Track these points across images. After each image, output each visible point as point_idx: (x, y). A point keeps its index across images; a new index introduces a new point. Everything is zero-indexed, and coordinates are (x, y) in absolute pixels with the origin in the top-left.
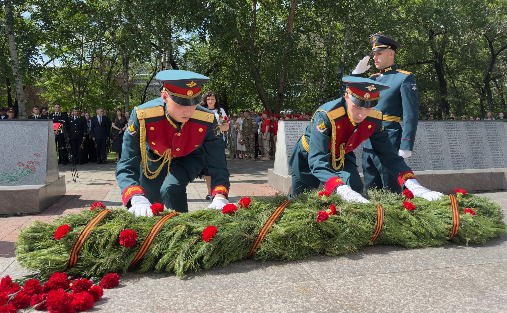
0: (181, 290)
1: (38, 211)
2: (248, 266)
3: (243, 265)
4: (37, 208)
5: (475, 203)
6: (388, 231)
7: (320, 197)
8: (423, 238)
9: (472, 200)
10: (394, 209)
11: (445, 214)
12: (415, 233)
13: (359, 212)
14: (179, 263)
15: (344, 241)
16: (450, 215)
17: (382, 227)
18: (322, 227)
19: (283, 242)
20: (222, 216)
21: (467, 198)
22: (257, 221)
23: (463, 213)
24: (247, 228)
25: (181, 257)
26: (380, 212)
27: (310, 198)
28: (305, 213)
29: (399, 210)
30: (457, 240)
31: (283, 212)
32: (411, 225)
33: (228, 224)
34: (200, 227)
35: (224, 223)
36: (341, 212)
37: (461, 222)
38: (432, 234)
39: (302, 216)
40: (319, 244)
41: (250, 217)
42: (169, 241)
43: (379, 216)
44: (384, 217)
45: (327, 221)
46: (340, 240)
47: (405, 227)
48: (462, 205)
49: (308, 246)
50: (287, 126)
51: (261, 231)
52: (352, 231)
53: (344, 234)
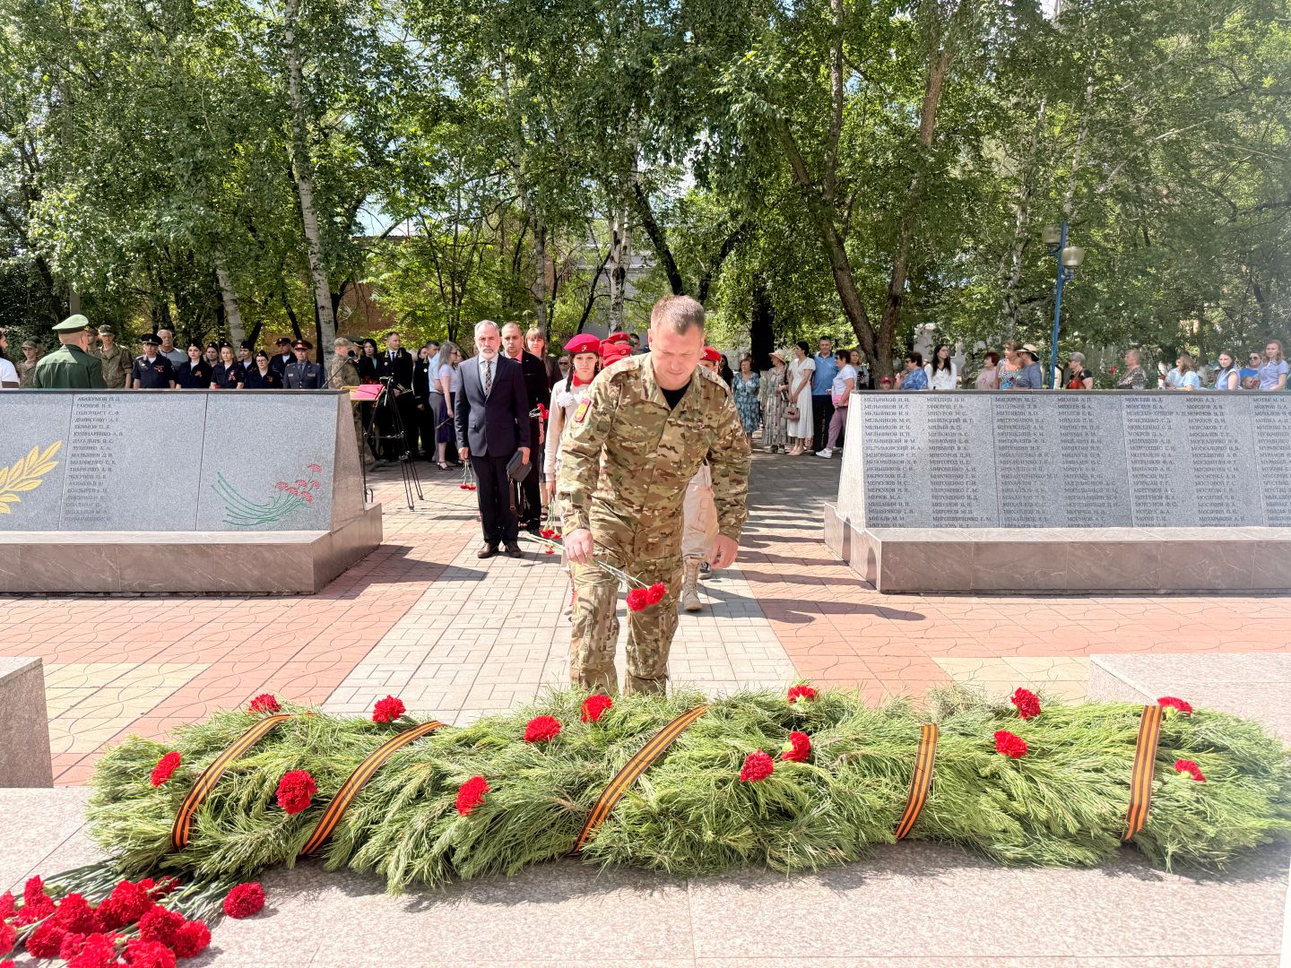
0: (378, 945)
1: (312, 589)
2: (563, 884)
3: (556, 879)
5: (1212, 738)
6: (940, 809)
7: (793, 701)
8: (1043, 835)
9: (1207, 731)
10: (968, 751)
11: (1112, 774)
12: (1022, 819)
13: (865, 757)
14: (398, 862)
15: (815, 831)
16: (1126, 776)
17: (925, 797)
18: (760, 793)
19: (655, 826)
20: (520, 747)
21: (1194, 722)
22: (605, 763)
23: (1169, 772)
24: (573, 783)
25: (404, 846)
26: (926, 755)
27: (759, 704)
28: (722, 753)
29: (981, 755)
30: (1146, 845)
31: (674, 743)
32: (1011, 797)
33: (525, 772)
34: (461, 772)
35: (518, 768)
36: (818, 752)
37: (1153, 798)
38: (1065, 826)
39: (713, 759)
40: (748, 837)
41: (587, 754)
42: (387, 803)
43: (921, 766)
44: (934, 770)
45: (772, 778)
46: (804, 829)
47: (995, 800)
48: (1177, 742)
49: (714, 843)
50: (869, 407)
51: (605, 792)
52: (839, 808)
53: (815, 813)
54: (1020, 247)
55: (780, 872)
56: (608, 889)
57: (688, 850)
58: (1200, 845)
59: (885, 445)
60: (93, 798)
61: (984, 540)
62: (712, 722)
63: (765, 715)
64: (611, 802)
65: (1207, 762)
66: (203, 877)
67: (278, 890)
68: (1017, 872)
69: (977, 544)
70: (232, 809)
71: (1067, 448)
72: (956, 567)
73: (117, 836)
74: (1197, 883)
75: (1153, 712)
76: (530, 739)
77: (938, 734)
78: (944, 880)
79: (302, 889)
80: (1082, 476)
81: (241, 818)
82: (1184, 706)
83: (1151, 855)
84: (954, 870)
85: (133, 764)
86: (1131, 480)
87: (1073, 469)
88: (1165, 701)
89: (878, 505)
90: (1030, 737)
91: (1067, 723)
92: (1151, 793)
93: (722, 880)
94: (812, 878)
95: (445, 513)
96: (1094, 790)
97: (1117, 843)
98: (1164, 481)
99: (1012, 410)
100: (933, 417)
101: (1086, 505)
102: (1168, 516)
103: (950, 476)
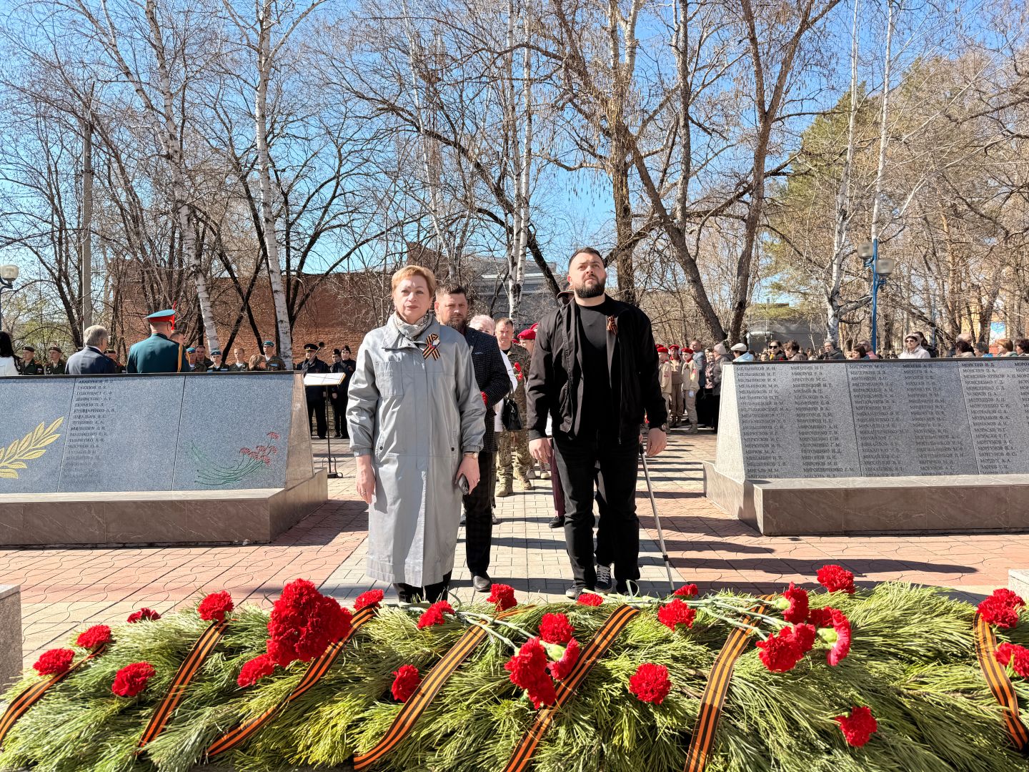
1: (268, 538)
4: (266, 531)
50: (742, 374)
59: (757, 407)
61: (851, 486)
69: (845, 490)
71: (914, 407)
72: (829, 511)
80: (931, 431)
86: (974, 434)
87: (923, 425)
89: (754, 458)
98: (1002, 433)
99: (864, 375)
100: (798, 383)
101: (936, 456)
102: (1009, 465)
103: (816, 433)
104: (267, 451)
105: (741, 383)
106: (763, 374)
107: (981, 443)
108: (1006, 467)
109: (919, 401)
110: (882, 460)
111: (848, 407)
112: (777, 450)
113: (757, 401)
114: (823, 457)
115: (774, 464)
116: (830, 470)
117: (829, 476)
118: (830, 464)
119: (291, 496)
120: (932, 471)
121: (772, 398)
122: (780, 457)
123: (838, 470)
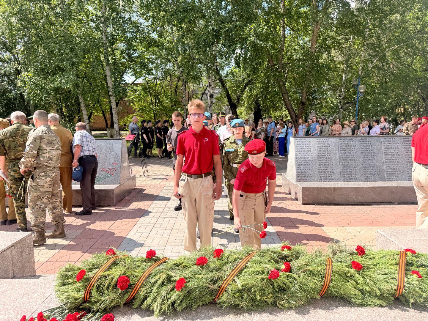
1: (114, 204)
4: (113, 201)
5: (423, 263)
6: (334, 287)
7: (283, 250)
8: (368, 296)
9: (422, 261)
10: (343, 268)
11: (391, 276)
12: (361, 291)
13: (309, 270)
14: (157, 306)
15: (293, 296)
16: (396, 276)
17: (329, 283)
18: (275, 283)
19: (240, 294)
20: (195, 267)
21: (417, 257)
22: (223, 273)
23: (410, 275)
24: (213, 280)
25: (159, 301)
26: (329, 270)
27: (272, 252)
28: (262, 269)
29: (347, 269)
30: (403, 299)
31: (245, 266)
32: (357, 283)
33: (197, 276)
34: (177, 276)
35: (195, 275)
36: (293, 269)
37: (405, 284)
38: (376, 293)
39: (259, 272)
40: (271, 297)
41: (217, 269)
42: (152, 286)
43: (327, 273)
44: (332, 274)
45: (279, 278)
46: (290, 295)
47: (352, 284)
48: (411, 264)
49: (260, 299)
50: (297, 142)
51: (223, 283)
52: (301, 287)
53: (293, 289)
54: (344, 85)
55: (282, 309)
56: (226, 315)
57: (251, 301)
58: (421, 300)
59: (303, 155)
60: (57, 284)
61: (336, 186)
62: (258, 259)
63: (275, 256)
64: (226, 286)
65: (422, 270)
66: (93, 311)
67: (118, 315)
68: (360, 308)
69: (334, 188)
70: (103, 288)
71: (363, 155)
72: (328, 196)
73: (66, 298)
74: (420, 312)
75: (403, 254)
76: (198, 265)
77: (332, 262)
78: (336, 311)
79: (126, 315)
80: (369, 165)
81: (105, 292)
82: (414, 252)
83: (405, 303)
84: (339, 308)
85: (69, 273)
86: (385, 166)
87: (366, 162)
88: (407, 250)
89: (300, 174)
90: (363, 263)
91: (374, 258)
92: (404, 282)
93: (262, 311)
94: (292, 311)
95: (156, 177)
96: (385, 281)
97: (393, 299)
98: (396, 166)
99: (345, 143)
100: (319, 145)
101: (370, 174)
102: (397, 178)
103: (324, 165)
104: (113, 170)
105: (297, 145)
106: (305, 142)
107: (387, 169)
108: (396, 179)
109: (365, 153)
110: (349, 175)
111: (338, 155)
112: (309, 172)
113: (303, 152)
114: (327, 174)
115: (308, 177)
116: (329, 179)
117: (328, 182)
118: (329, 177)
119: (122, 188)
120: (368, 180)
121: (308, 151)
122: (310, 174)
123: (332, 179)
